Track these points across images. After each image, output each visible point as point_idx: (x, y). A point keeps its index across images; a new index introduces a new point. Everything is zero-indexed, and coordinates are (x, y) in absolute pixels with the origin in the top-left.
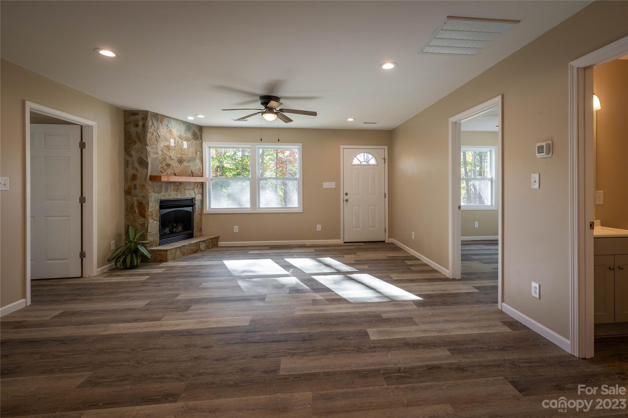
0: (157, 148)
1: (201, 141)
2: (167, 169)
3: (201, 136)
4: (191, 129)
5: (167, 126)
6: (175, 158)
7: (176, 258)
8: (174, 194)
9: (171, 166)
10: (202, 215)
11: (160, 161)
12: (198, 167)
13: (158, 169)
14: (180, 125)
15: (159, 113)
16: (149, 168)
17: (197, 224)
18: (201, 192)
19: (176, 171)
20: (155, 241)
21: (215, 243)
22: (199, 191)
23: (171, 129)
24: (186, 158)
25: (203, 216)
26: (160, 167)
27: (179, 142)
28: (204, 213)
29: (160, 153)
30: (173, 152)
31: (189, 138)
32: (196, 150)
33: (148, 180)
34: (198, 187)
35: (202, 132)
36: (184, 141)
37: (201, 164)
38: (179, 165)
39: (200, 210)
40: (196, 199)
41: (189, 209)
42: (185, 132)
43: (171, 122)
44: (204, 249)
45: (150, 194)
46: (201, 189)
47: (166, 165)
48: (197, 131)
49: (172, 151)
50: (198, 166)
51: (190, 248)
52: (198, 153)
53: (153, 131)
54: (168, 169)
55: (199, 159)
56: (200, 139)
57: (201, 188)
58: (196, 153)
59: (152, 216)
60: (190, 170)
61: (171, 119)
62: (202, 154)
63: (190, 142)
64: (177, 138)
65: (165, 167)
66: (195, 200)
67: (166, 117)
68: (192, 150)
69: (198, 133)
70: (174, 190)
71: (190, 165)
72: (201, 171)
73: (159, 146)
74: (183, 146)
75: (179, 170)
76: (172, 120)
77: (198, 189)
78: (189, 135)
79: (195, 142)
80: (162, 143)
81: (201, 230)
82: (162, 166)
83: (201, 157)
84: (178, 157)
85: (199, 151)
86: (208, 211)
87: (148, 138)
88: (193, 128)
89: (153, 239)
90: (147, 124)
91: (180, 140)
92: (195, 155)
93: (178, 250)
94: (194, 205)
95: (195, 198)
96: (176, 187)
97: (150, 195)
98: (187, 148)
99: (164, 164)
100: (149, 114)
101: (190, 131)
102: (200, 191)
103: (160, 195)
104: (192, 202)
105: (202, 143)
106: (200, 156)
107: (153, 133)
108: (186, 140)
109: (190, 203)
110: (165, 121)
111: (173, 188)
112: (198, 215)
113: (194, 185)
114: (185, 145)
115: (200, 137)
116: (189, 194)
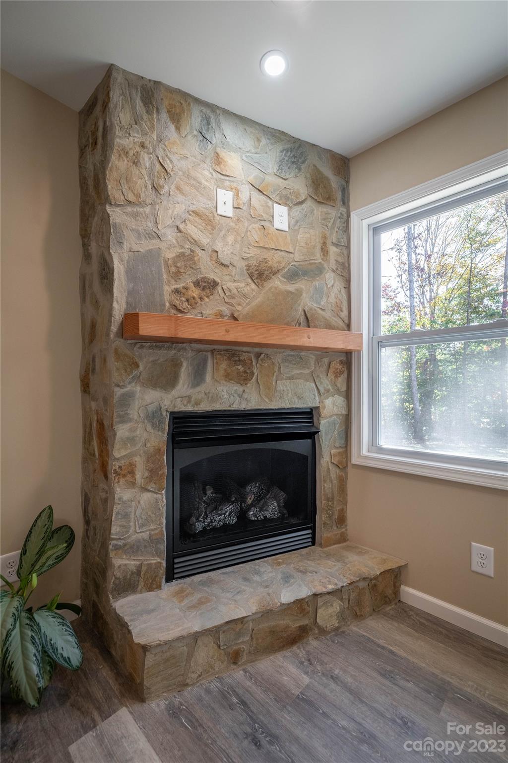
0: (155, 218)
1: (343, 210)
2: (201, 298)
3: (345, 190)
4: (303, 162)
5: (201, 138)
6: (236, 260)
7: (188, 681)
8: (230, 395)
9: (219, 288)
10: (345, 467)
11: (167, 264)
12: (332, 299)
13: (161, 295)
14: (259, 140)
15: (164, 81)
16: (115, 291)
17: (328, 500)
18: (344, 389)
19: (239, 308)
20: (144, 569)
21: (389, 592)
22: (334, 384)
23: (218, 150)
24: (283, 264)
25: (351, 472)
26: (167, 289)
27: (253, 202)
28: (353, 462)
29: (170, 235)
30: (230, 239)
31: (297, 194)
32: (325, 237)
33: (112, 336)
34: (332, 370)
35: (349, 178)
36: (275, 205)
37: (343, 291)
38: (253, 286)
39: (341, 450)
40: (324, 413)
41: (300, 447)
42: (280, 168)
43: (218, 124)
44: (337, 625)
45: (118, 392)
46: (345, 375)
47: (197, 284)
48: (328, 172)
49: (224, 236)
50: (333, 295)
51: (265, 625)
52: (333, 250)
53: (138, 149)
54: (207, 300)
55: (334, 271)
56: (339, 202)
57: (341, 373)
58: (324, 251)
59: (129, 476)
60: (300, 309)
61: (218, 111)
62: (349, 256)
63: (299, 208)
64: (246, 192)
65: (195, 292)
66: (319, 415)
67: (197, 101)
68: (309, 236)
69: (334, 181)
70: (228, 377)
71: (297, 290)
72: (344, 314)
73: (167, 209)
74: (271, 222)
75: (254, 304)
76: (222, 118)
77: (331, 376)
78: (299, 185)
79: (319, 211)
80: (180, 198)
81: (341, 520)
82: (180, 286)
83: (343, 264)
84: (248, 259)
85: (336, 245)
86: (366, 457)
87: (115, 174)
88: (313, 158)
89: (138, 563)
90: (110, 119)
91: (258, 200)
92: (318, 257)
93: (209, 640)
94: (318, 432)
95: (318, 408)
96: (239, 367)
97: (123, 395)
98: (286, 229)
99: (187, 280)
100: (119, 78)
101: (300, 169)
102: (339, 385)
103: (170, 396)
104: (312, 422)
105: (349, 216)
106: (340, 260)
107: (137, 155)
108: (285, 200)
109: (301, 427)
110: (195, 119)
111: (225, 370)
112: (333, 469)
113: (318, 360)
114: (281, 217)
115: (339, 195)
116: (295, 394)
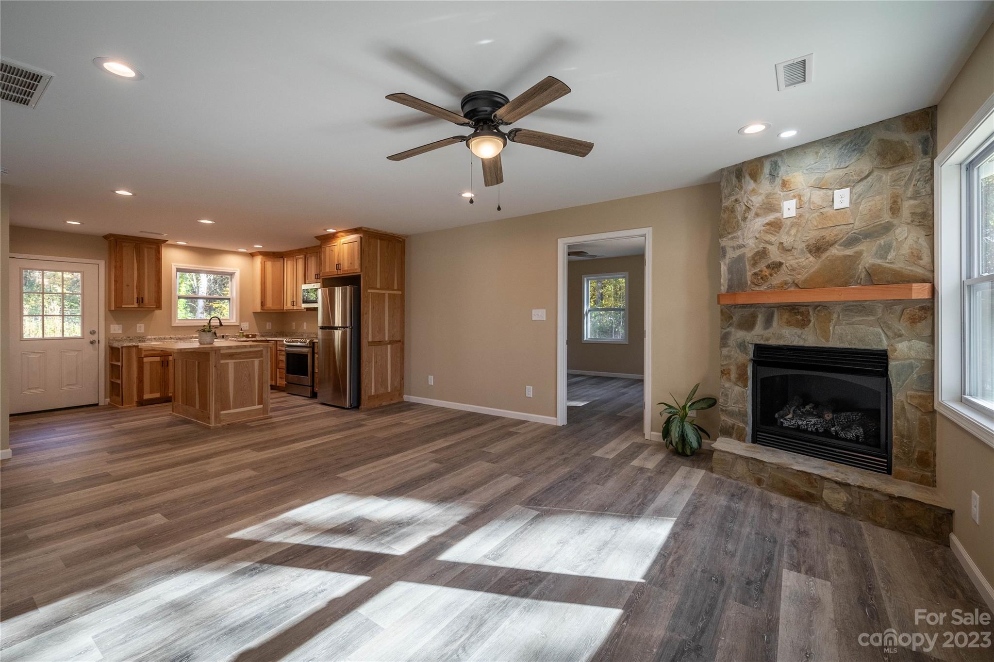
0: (743, 236)
1: (925, 160)
2: (771, 275)
3: (928, 140)
4: (868, 143)
5: (771, 178)
6: (797, 244)
8: (791, 335)
9: (784, 266)
10: (930, 412)
11: (749, 260)
12: (907, 250)
13: (745, 278)
14: (817, 154)
16: (722, 281)
17: (902, 436)
18: (924, 334)
19: (799, 276)
20: (735, 427)
22: (910, 329)
23: (784, 177)
24: (841, 236)
26: (749, 274)
27: (813, 199)
29: (751, 243)
30: (793, 231)
31: (861, 173)
32: (896, 197)
34: (906, 316)
35: (935, 125)
36: (836, 191)
37: (923, 239)
38: (812, 259)
39: (920, 393)
40: (894, 355)
42: (840, 162)
43: (783, 161)
45: (723, 331)
47: (768, 267)
49: (789, 230)
50: (905, 246)
52: (907, 204)
53: (734, 203)
54: (775, 275)
55: (908, 224)
56: (918, 157)
57: (920, 319)
58: (895, 209)
59: (728, 375)
60: (862, 266)
63: (862, 183)
64: (809, 193)
65: (767, 272)
66: (889, 356)
68: (874, 203)
70: (789, 323)
71: (856, 252)
72: (926, 259)
73: (750, 228)
74: (831, 206)
75: (811, 271)
76: (786, 157)
77: (905, 321)
78: (862, 165)
79: (889, 177)
80: (756, 220)
83: (923, 214)
84: (807, 241)
85: (912, 199)
88: (878, 135)
89: (733, 423)
91: (818, 196)
92: (886, 217)
94: (886, 372)
95: (886, 350)
96: (799, 318)
97: (725, 333)
98: (847, 206)
99: (762, 266)
101: (862, 152)
102: (917, 331)
103: (751, 334)
106: (918, 211)
107: (733, 207)
108: (846, 183)
110: (767, 167)
111: (787, 319)
112: (909, 408)
113: (887, 308)
114: (842, 198)
115: (917, 149)
